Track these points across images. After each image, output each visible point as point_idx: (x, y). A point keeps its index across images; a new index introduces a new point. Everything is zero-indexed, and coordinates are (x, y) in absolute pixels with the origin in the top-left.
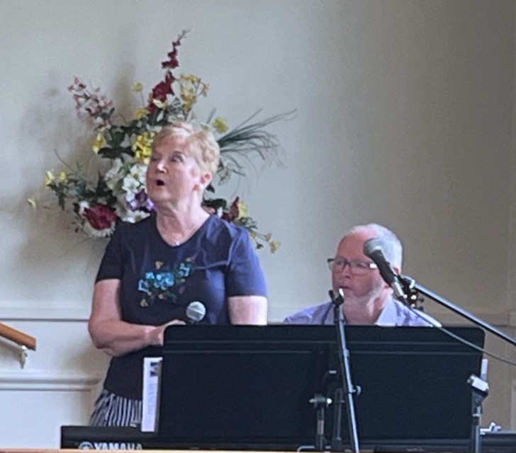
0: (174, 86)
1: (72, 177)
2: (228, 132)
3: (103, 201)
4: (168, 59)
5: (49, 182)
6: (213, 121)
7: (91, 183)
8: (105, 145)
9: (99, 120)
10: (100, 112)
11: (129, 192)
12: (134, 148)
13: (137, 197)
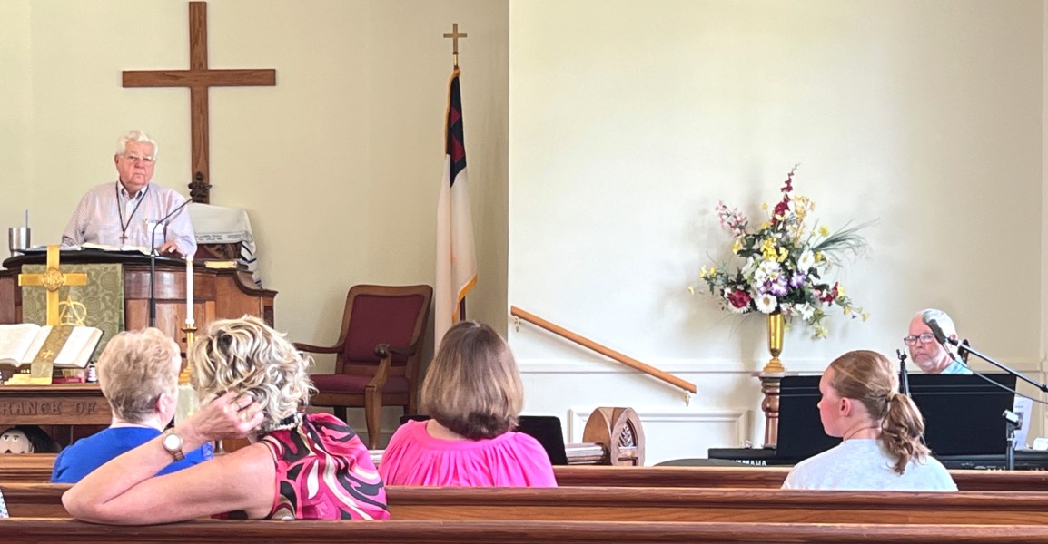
0: (790, 204)
1: (719, 271)
2: (830, 236)
3: (740, 287)
4: (786, 186)
5: (703, 275)
6: (818, 228)
7: (732, 275)
8: (741, 248)
9: (738, 230)
10: (738, 225)
11: (759, 281)
12: (762, 250)
13: (765, 284)
